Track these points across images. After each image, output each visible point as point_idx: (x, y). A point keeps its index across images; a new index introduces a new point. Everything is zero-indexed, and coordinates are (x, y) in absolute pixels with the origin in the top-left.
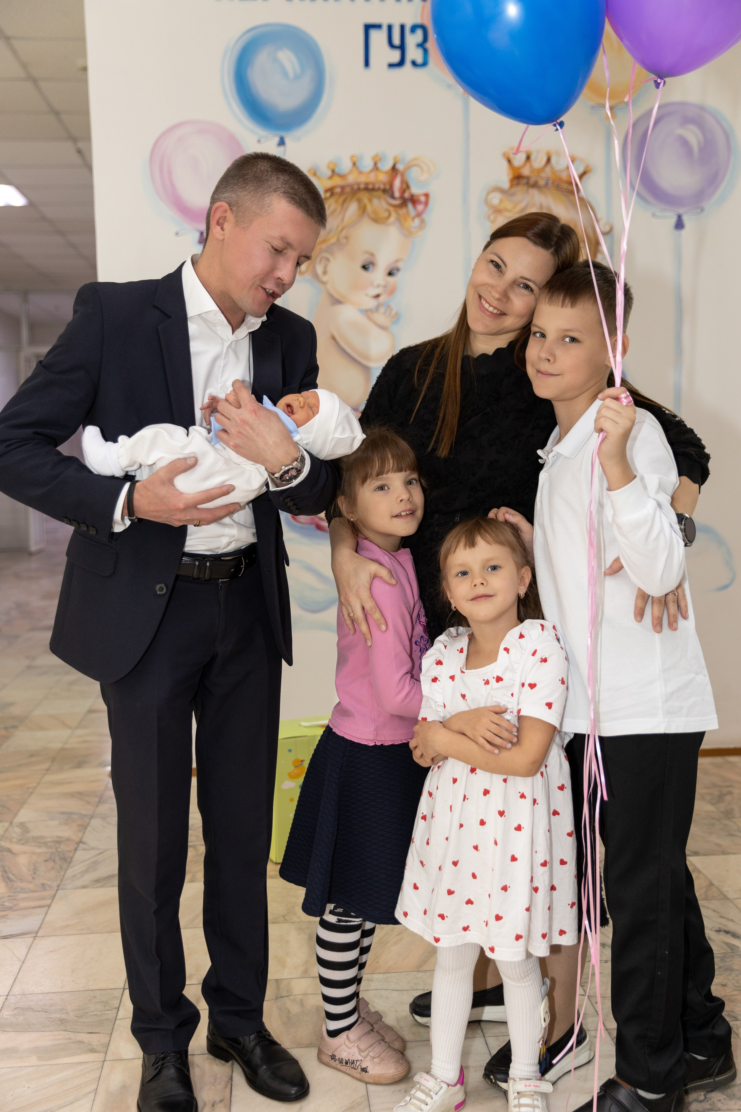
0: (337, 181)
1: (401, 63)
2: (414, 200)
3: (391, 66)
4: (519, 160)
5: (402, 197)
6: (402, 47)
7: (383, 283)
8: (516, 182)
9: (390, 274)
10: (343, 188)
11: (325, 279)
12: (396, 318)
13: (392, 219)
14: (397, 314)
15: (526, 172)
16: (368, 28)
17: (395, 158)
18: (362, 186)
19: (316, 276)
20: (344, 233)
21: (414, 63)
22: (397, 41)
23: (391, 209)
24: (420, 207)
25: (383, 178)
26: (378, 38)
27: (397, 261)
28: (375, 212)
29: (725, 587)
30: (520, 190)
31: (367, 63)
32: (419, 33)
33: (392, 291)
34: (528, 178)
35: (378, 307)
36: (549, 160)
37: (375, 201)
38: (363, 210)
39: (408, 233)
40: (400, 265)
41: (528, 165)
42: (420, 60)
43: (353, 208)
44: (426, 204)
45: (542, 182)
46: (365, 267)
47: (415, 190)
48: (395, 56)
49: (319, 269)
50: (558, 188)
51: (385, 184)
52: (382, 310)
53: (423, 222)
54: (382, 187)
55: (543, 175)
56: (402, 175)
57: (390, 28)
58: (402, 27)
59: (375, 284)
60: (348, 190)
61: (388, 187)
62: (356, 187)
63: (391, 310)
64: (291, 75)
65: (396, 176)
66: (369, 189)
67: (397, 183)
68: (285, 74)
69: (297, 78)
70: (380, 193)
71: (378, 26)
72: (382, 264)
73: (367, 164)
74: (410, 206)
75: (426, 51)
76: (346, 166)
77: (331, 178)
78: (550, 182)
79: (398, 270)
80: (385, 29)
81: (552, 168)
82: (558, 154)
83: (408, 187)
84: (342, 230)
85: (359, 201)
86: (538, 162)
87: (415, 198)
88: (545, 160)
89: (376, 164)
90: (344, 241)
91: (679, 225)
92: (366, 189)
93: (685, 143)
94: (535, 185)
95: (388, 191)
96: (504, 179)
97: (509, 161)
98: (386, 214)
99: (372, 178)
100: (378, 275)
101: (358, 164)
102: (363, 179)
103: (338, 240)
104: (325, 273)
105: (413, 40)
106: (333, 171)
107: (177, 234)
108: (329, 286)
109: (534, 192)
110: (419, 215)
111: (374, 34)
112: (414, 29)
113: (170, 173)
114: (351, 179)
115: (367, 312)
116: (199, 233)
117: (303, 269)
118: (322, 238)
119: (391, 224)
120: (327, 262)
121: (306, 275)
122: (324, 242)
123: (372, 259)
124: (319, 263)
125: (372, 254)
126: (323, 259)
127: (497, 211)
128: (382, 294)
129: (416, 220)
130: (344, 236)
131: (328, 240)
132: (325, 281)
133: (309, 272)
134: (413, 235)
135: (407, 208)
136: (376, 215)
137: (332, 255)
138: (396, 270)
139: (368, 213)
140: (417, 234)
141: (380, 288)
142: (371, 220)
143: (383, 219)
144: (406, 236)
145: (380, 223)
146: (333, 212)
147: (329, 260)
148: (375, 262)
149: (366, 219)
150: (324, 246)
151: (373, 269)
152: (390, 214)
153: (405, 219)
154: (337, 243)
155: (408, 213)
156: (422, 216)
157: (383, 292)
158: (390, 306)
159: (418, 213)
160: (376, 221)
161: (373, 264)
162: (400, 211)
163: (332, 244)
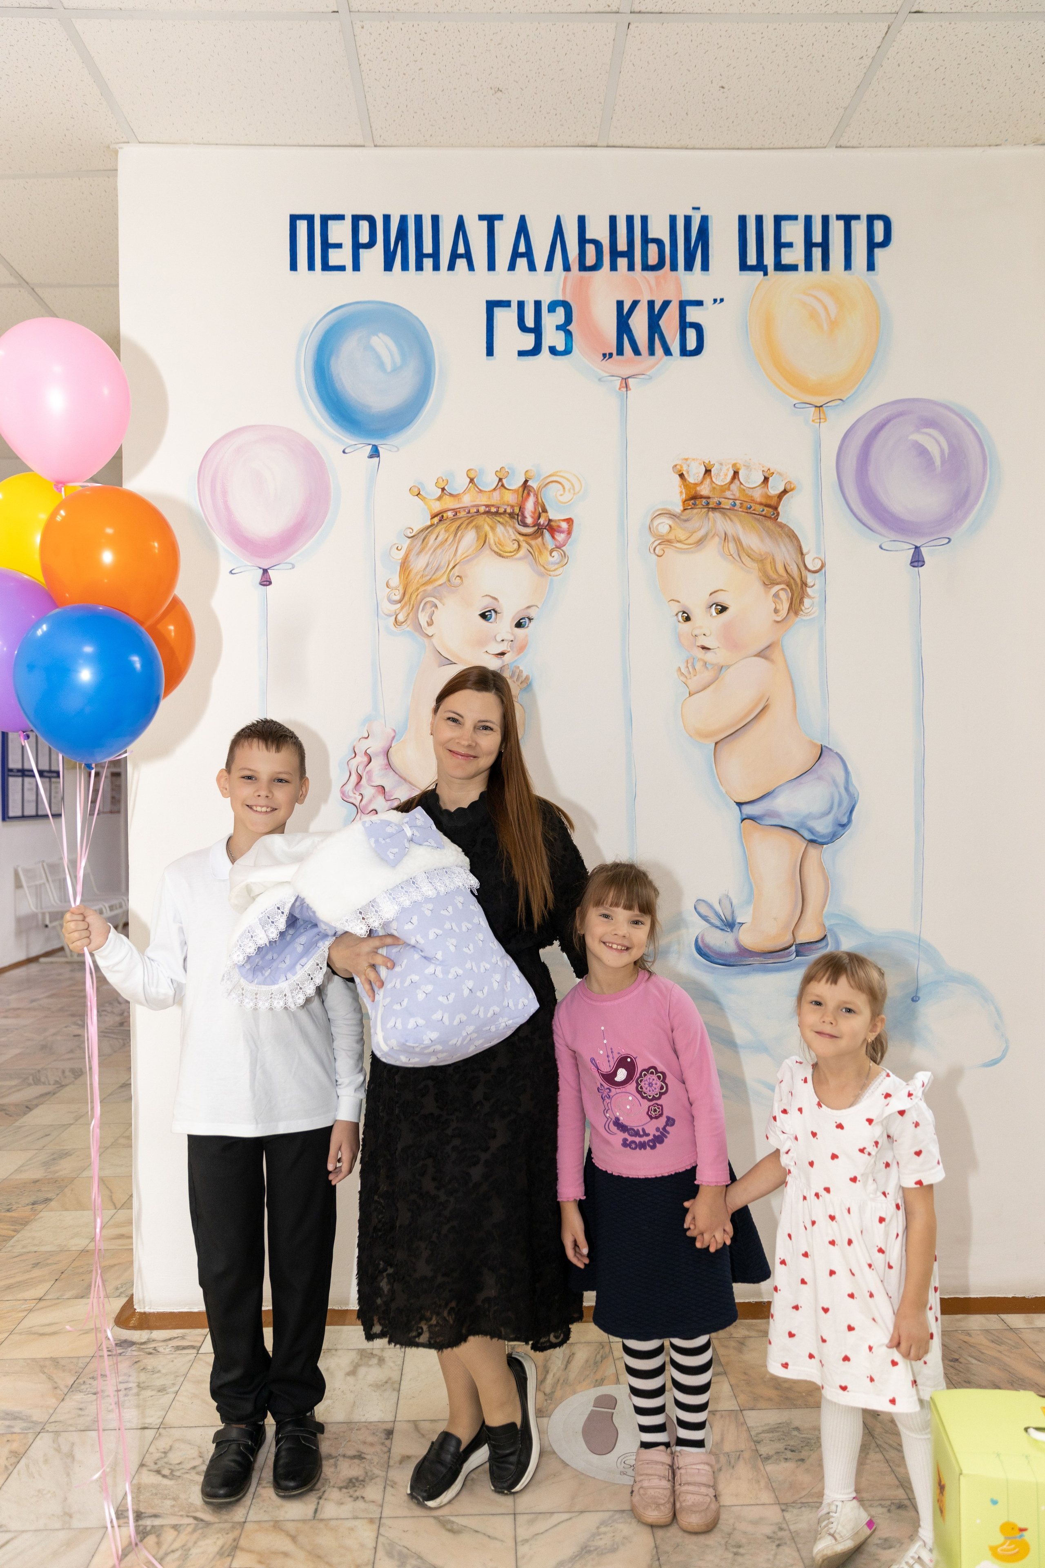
0: (449, 503)
1: (536, 351)
2: (552, 528)
3: (521, 353)
4: (695, 474)
5: (536, 524)
6: (537, 330)
7: (509, 637)
8: (692, 501)
9: (519, 625)
10: (456, 512)
11: (430, 631)
13: (523, 552)
14: (527, 678)
15: (704, 490)
16: (492, 306)
17: (527, 471)
18: (482, 509)
19: (418, 627)
20: (456, 571)
21: (553, 350)
22: (530, 322)
23: (521, 538)
24: (560, 537)
25: (510, 498)
26: (505, 319)
27: (529, 607)
28: (499, 543)
29: (995, 1062)
30: (696, 514)
31: (490, 352)
32: (561, 311)
33: (522, 649)
34: (709, 498)
35: (501, 669)
36: (736, 474)
37: (500, 529)
38: (483, 540)
39: (544, 572)
40: (532, 613)
41: (708, 481)
42: (561, 347)
43: (469, 537)
44: (569, 533)
45: (727, 504)
46: (483, 616)
47: (553, 514)
48: (528, 341)
49: (423, 619)
50: (749, 511)
51: (512, 507)
52: (507, 673)
53: (565, 555)
54: (509, 510)
55: (728, 494)
56: (536, 496)
57: (521, 305)
58: (538, 304)
59: (499, 639)
60: (463, 514)
61: (517, 510)
62: (474, 510)
63: (521, 672)
64: (389, 367)
65: (529, 494)
66: (492, 512)
67: (530, 506)
68: (381, 365)
69: (396, 370)
70: (507, 518)
71: (507, 304)
72: (508, 612)
73: (489, 481)
74: (547, 534)
75: (569, 334)
76: (460, 484)
77: (440, 498)
78: (738, 502)
79: (530, 619)
80: (514, 305)
81: (741, 483)
82: (748, 467)
83: (545, 511)
84: (454, 567)
85: (478, 528)
86: (722, 477)
87: (553, 523)
88: (731, 473)
89: (500, 480)
90: (458, 580)
91: (917, 560)
92: (488, 513)
93: (923, 452)
94: (718, 508)
95: (517, 516)
96: (675, 499)
97: (681, 476)
98: (516, 546)
99: (495, 498)
100: (503, 626)
101: (475, 480)
102: (483, 500)
103: (449, 580)
104: (430, 623)
105: (551, 321)
106: (443, 489)
107: (231, 572)
108: (434, 640)
109: (716, 516)
111: (498, 312)
112: (553, 307)
113: (225, 493)
114: (467, 500)
116: (261, 571)
117: (401, 618)
118: (429, 577)
119: (520, 559)
120: (433, 608)
121: (404, 626)
122: (429, 582)
123: (494, 605)
124: (423, 610)
125: (495, 599)
126: (428, 606)
127: (666, 541)
128: (509, 652)
129: (554, 553)
130: (457, 574)
131: (435, 580)
132: (430, 635)
133: (409, 622)
134: (552, 573)
135: (543, 538)
136: (500, 547)
137: (440, 600)
138: (527, 620)
139: (490, 545)
140: (557, 573)
141: (505, 643)
142: (493, 553)
143: (511, 552)
144: (541, 575)
145: (507, 557)
146: (442, 543)
147: (436, 607)
148: (497, 609)
149: (487, 552)
150: (429, 588)
151: (496, 619)
152: (519, 546)
153: (540, 552)
154: (448, 583)
155: (544, 544)
156: (564, 548)
157: (509, 650)
158: (519, 667)
159: (558, 545)
160: (500, 555)
161: (496, 612)
162: (533, 542)
163: (440, 585)
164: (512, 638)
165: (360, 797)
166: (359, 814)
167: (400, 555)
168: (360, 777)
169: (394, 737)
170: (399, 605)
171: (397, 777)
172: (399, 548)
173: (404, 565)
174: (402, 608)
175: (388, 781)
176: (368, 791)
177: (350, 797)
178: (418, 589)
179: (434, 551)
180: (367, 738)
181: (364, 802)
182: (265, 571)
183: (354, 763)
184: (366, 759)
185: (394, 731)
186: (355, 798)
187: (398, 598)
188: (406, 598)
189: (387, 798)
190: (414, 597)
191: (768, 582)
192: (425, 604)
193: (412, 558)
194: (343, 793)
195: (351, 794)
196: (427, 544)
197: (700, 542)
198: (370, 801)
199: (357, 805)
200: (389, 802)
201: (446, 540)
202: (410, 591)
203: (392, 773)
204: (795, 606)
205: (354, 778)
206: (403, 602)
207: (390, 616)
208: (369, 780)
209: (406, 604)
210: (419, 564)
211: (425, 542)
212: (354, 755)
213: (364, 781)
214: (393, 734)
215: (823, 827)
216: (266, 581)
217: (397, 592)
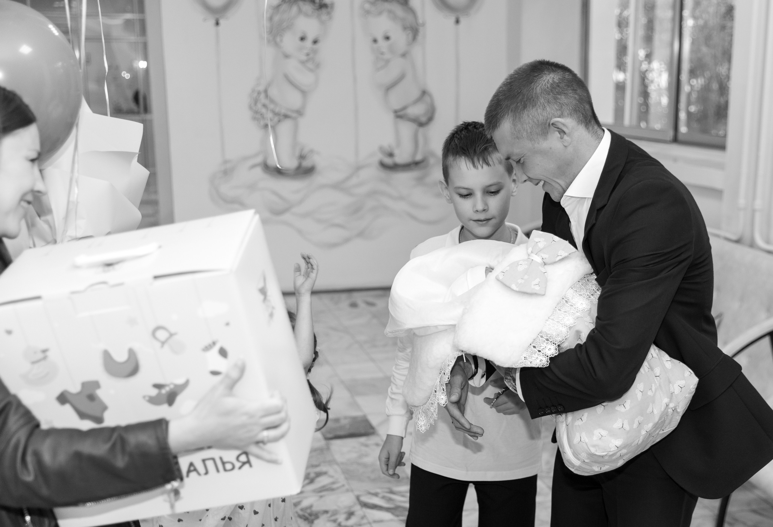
5: (320, 4)
7: (311, 47)
9: (314, 43)
12: (318, 66)
13: (315, 16)
14: (318, 63)
19: (276, 44)
20: (291, 22)
23: (314, 10)
24: (329, 10)
27: (318, 36)
28: (306, 12)
30: (379, 3)
33: (315, 52)
35: (308, 60)
37: (306, 6)
38: (300, 11)
39: (322, 23)
40: (320, 38)
43: (295, 9)
44: (332, 8)
46: (302, 39)
52: (310, 61)
53: (330, 17)
59: (307, 48)
60: (292, 1)
63: (315, 61)
66: (303, 0)
70: (308, 2)
72: (310, 38)
74: (324, 9)
79: (318, 40)
87: (326, 5)
90: (291, 26)
91: (457, 22)
92: (301, 0)
94: (387, 1)
95: (312, 2)
98: (311, 13)
100: (308, 43)
103: (288, 26)
104: (281, 42)
108: (282, 48)
115: (303, 63)
118: (279, 24)
119: (314, 18)
121: (272, 43)
124: (278, 37)
125: (305, 32)
126: (280, 35)
127: (368, 12)
129: (326, 16)
131: (283, 25)
132: (281, 46)
134: (326, 23)
135: (322, 10)
137: (284, 33)
139: (302, 12)
140: (328, 23)
141: (309, 50)
142: (303, 15)
143: (310, 15)
145: (309, 17)
147: (283, 35)
148: (306, 36)
149: (301, 15)
151: (306, 40)
152: (313, 13)
153: (321, 16)
155: (323, 12)
157: (311, 52)
159: (328, 13)
160: (306, 16)
161: (305, 38)
162: (318, 12)
167: (269, 15)
168: (256, 101)
172: (269, 12)
173: (271, 19)
174: (271, 36)
175: (267, 102)
176: (259, 106)
177: (253, 108)
179: (282, 14)
180: (258, 86)
181: (258, 110)
182: (217, 20)
183: (254, 95)
184: (258, 94)
186: (255, 108)
188: (272, 32)
190: (275, 31)
191: (405, 28)
193: (274, 16)
194: (250, 106)
195: (253, 106)
197: (380, 13)
198: (260, 110)
199: (256, 110)
201: (286, 10)
202: (273, 30)
204: (415, 38)
205: (254, 102)
206: (271, 34)
207: (267, 39)
208: (260, 102)
210: (276, 18)
211: (278, 11)
212: (253, 92)
213: (258, 102)
214: (268, 84)
215: (424, 119)
216: (217, 24)
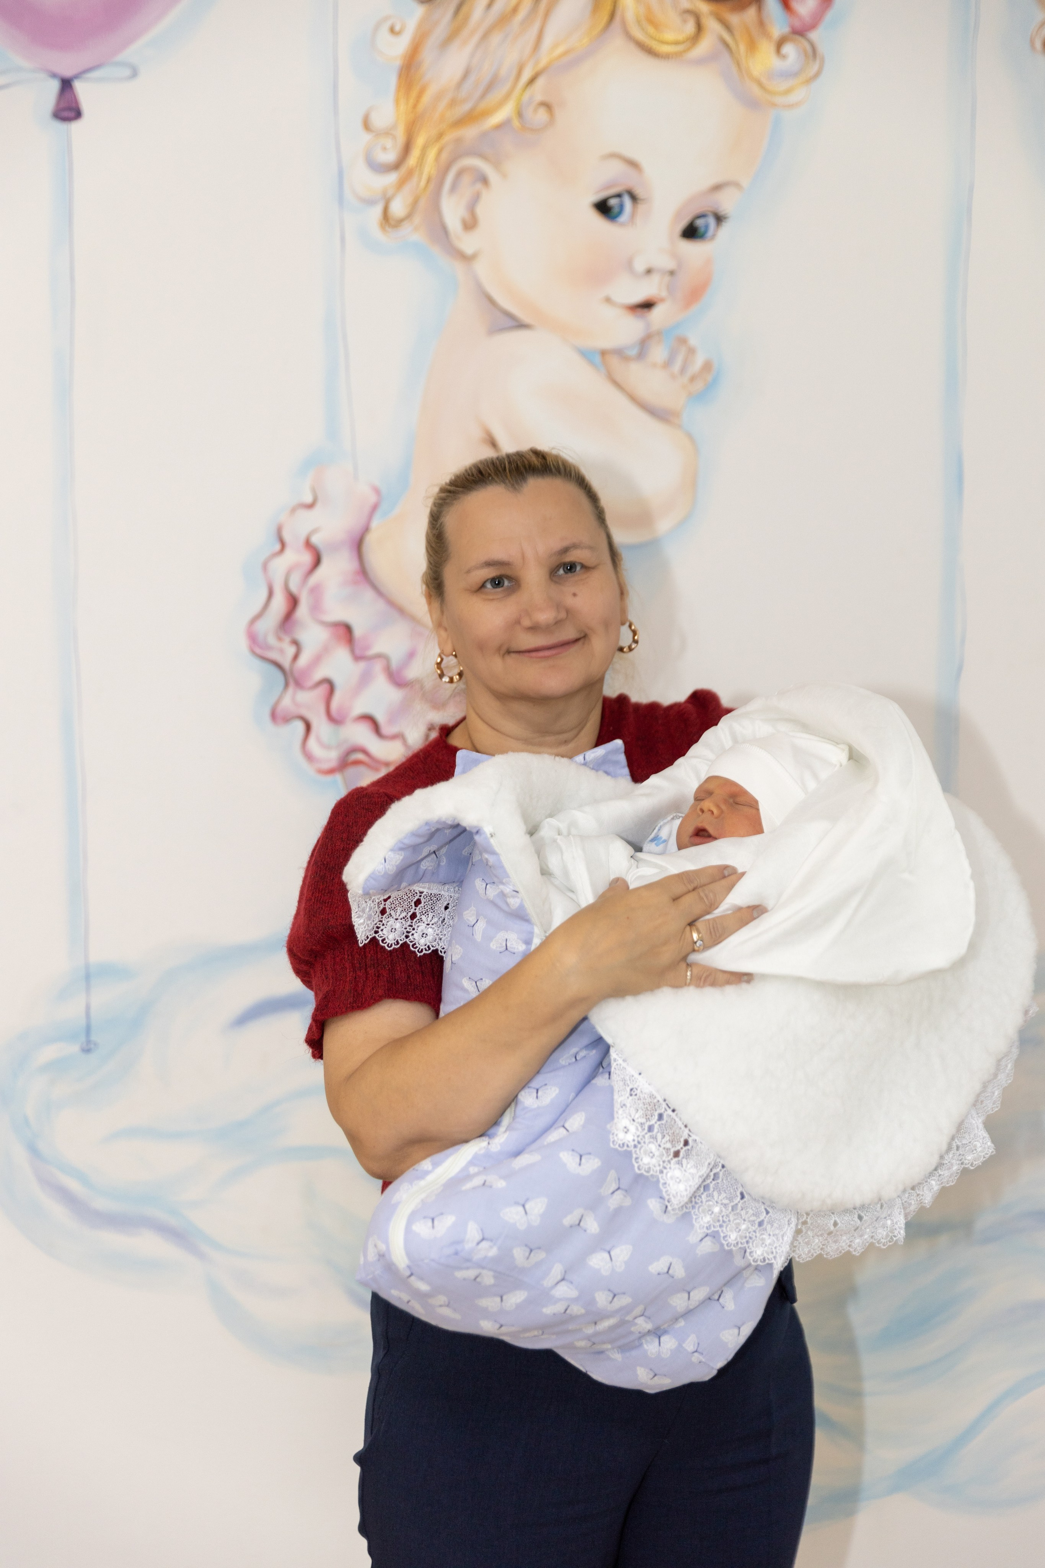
7: (665, 262)
9: (691, 232)
11: (468, 243)
12: (706, 382)
13: (706, 45)
14: (707, 366)
19: (440, 233)
20: (538, 92)
23: (708, 8)
24: (805, 7)
27: (717, 188)
28: (648, 20)
33: (695, 291)
35: (644, 343)
38: (608, 11)
39: (759, 96)
40: (727, 202)
43: (573, 3)
46: (603, 208)
49: (452, 211)
52: (658, 353)
53: (813, 53)
59: (640, 266)
63: (692, 351)
72: (666, 199)
79: (719, 219)
84: (532, 81)
90: (542, 115)
98: (690, 27)
100: (652, 234)
103: (520, 114)
104: (470, 224)
108: (481, 268)
110: (799, 32)
115: (607, 360)
116: (55, 86)
117: (398, 208)
118: (465, 108)
119: (701, 62)
120: (479, 186)
121: (406, 230)
122: (470, 118)
123: (630, 180)
124: (454, 188)
125: (633, 164)
126: (466, 179)
128: (662, 300)
129: (789, 49)
130: (539, 98)
131: (486, 113)
132: (469, 250)
133: (417, 219)
134: (779, 100)
135: (760, 9)
136: (651, 30)
137: (497, 164)
138: (712, 221)
139: (624, 23)
140: (793, 98)
141: (655, 278)
142: (632, 47)
143: (676, 43)
144: (752, 104)
145: (666, 57)
146: (504, 19)
147: (484, 180)
148: (639, 192)
149: (616, 42)
150: (470, 133)
151: (633, 215)
152: (699, 27)
153: (752, 46)
154: (516, 123)
155: (761, 23)
156: (813, 35)
157: (664, 294)
158: (683, 341)
159: (797, 24)
160: (650, 52)
161: (634, 198)
162: (735, 19)
163: (499, 127)
164: (670, 265)
165: (291, 650)
166: (291, 690)
167: (399, 47)
168: (293, 602)
169: (375, 508)
170: (392, 178)
171: (381, 605)
172: (397, 28)
173: (409, 72)
174: (401, 183)
175: (361, 614)
176: (313, 636)
177: (269, 648)
178: (440, 136)
179: (486, 36)
180: (311, 506)
181: (303, 661)
182: (66, 84)
183: (280, 566)
184: (307, 558)
185: (377, 491)
186: (282, 651)
187: (390, 157)
188: (412, 161)
189: (358, 652)
190: (432, 154)
192: (460, 174)
193: (427, 55)
194: (253, 638)
195: (272, 640)
196: (466, 19)
198: (317, 660)
199: (286, 663)
200: (362, 665)
201: (515, 10)
202: (420, 141)
203: (369, 594)
205: (279, 604)
206: (403, 170)
207: (370, 202)
208: (316, 607)
209: (410, 173)
211: (461, 16)
212: (278, 547)
213: (302, 611)
214: (373, 499)
216: (68, 110)
217: (389, 143)
